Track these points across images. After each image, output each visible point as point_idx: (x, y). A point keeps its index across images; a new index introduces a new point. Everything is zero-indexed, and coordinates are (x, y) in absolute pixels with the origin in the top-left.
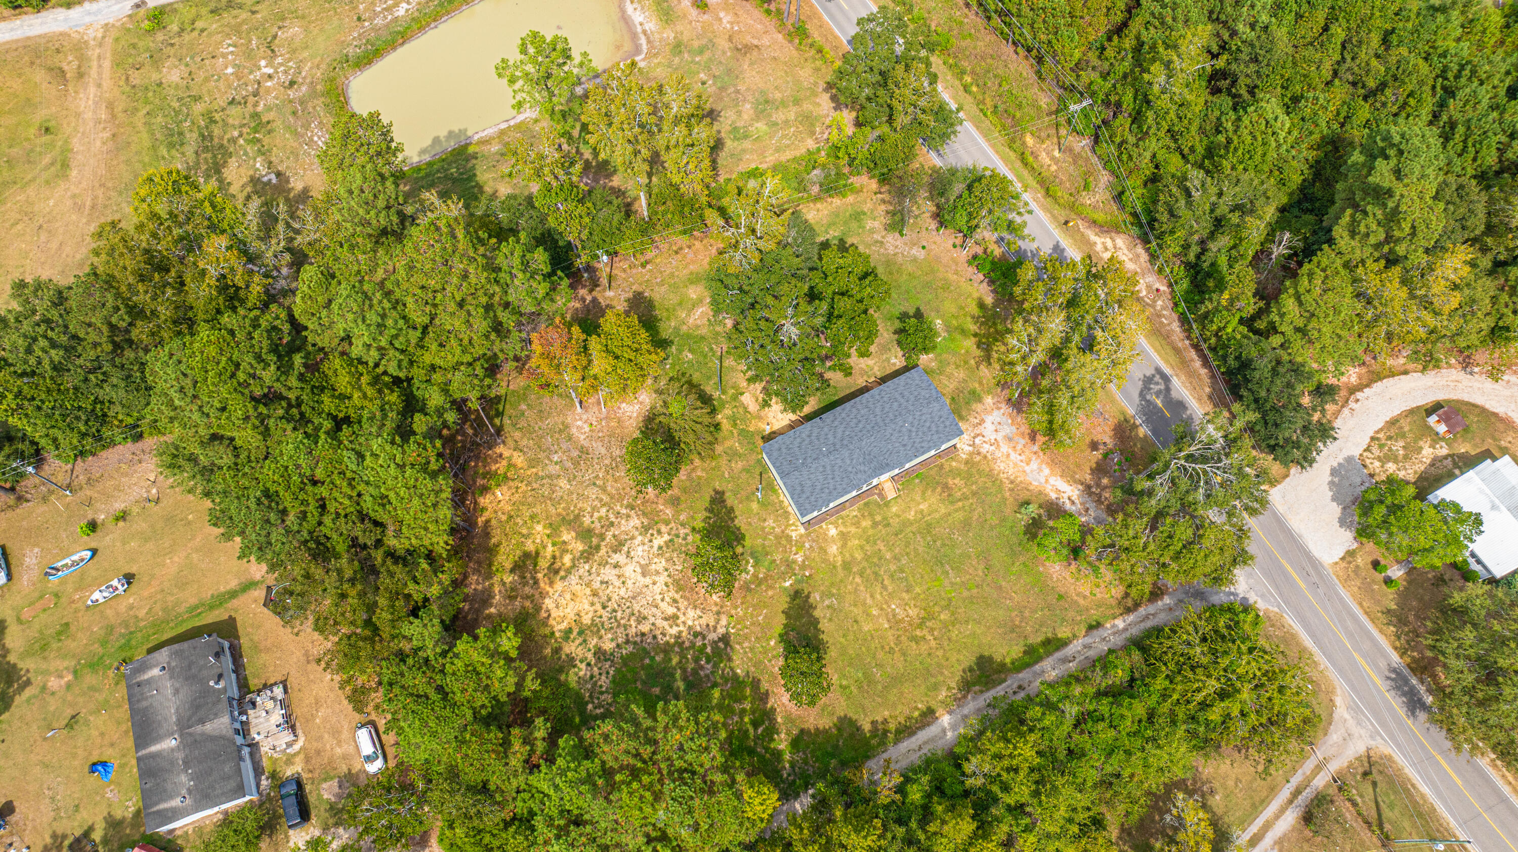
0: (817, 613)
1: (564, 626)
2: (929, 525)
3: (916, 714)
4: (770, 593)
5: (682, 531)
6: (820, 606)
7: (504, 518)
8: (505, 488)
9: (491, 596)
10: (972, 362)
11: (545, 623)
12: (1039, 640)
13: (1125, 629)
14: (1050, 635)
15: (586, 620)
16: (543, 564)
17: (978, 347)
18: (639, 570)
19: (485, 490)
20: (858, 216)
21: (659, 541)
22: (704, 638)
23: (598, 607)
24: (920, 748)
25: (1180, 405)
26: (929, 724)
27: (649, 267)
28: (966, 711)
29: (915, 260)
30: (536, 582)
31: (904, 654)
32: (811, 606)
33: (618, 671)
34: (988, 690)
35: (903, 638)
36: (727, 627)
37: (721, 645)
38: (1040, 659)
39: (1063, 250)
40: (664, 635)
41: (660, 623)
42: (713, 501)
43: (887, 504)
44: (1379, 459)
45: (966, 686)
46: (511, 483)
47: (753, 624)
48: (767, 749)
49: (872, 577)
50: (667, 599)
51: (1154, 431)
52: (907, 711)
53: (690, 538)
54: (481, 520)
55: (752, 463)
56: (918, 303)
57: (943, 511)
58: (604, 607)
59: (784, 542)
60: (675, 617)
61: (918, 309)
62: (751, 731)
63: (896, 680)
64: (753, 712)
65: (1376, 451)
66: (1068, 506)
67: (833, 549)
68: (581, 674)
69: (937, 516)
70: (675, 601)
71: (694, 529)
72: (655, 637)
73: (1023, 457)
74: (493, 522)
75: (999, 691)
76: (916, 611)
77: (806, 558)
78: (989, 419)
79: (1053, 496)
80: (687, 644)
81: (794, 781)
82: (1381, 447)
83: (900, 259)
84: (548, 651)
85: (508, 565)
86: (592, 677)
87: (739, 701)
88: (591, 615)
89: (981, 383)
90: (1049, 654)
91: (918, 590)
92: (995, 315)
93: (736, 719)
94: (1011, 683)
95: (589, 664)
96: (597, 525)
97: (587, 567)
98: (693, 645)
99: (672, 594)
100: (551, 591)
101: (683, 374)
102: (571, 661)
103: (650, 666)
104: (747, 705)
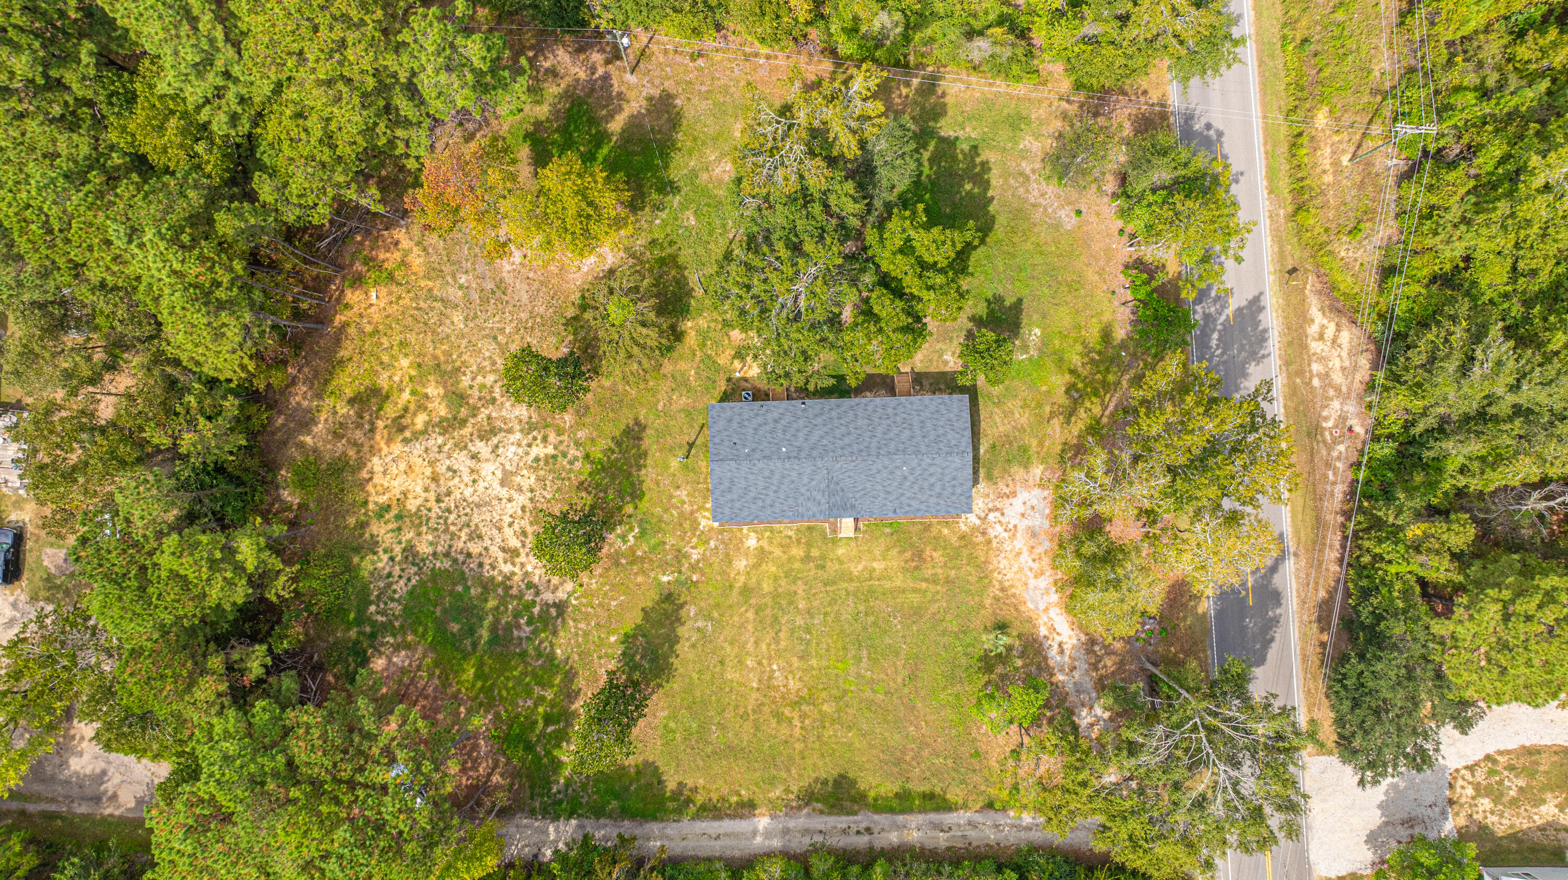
0: (682, 631)
1: (382, 499)
2: (871, 591)
3: (734, 799)
4: (640, 579)
5: (573, 452)
6: (690, 624)
7: (369, 329)
8: (384, 291)
9: (314, 421)
10: (1048, 409)
11: (362, 484)
12: (921, 789)
13: (1029, 828)
14: (938, 790)
15: (412, 505)
16: (390, 411)
17: (1067, 391)
18: (499, 474)
19: (358, 281)
20: (1016, 122)
21: (539, 450)
22: (537, 593)
23: (432, 496)
24: (718, 838)
25: (1276, 597)
26: (742, 817)
27: (701, 62)
28: (792, 824)
29: (1057, 226)
30: (372, 430)
31: (757, 728)
32: (678, 620)
33: (422, 583)
34: (830, 814)
35: (766, 709)
36: (570, 595)
37: (553, 611)
38: (910, 811)
39: (1261, 309)
40: (493, 568)
41: (495, 551)
42: (627, 432)
43: (835, 541)
44: (1477, 787)
45: (808, 798)
46: (394, 288)
47: (601, 605)
48: (549, 753)
49: (769, 620)
50: (516, 527)
51: (1220, 614)
52: (725, 791)
53: (578, 465)
54: (339, 319)
55: (700, 406)
56: (1024, 292)
57: (898, 583)
58: (438, 501)
59: (687, 525)
60: (514, 553)
61: (1020, 300)
62: (541, 724)
63: (732, 750)
64: (553, 705)
65: (1480, 775)
66: (1053, 652)
67: (741, 564)
68: (380, 565)
69: (888, 585)
70: (524, 533)
71: (587, 456)
72: (481, 565)
73: (1035, 566)
74: (352, 331)
75: (842, 821)
76: (799, 685)
77: (704, 558)
78: (1023, 495)
79: (1043, 631)
80: (514, 591)
81: (560, 802)
82: (1491, 773)
83: (1037, 216)
84: (352, 521)
85: (349, 392)
86: (389, 575)
87: (543, 686)
88: (419, 502)
89: (1041, 444)
90: (922, 810)
91: (814, 662)
92: (1114, 360)
93: (530, 703)
94: (862, 819)
95: (392, 559)
96: (476, 393)
97: (440, 440)
98: (520, 596)
99: (525, 523)
100: (385, 450)
101: (672, 243)
102: (373, 546)
103: (460, 595)
104: (549, 695)
